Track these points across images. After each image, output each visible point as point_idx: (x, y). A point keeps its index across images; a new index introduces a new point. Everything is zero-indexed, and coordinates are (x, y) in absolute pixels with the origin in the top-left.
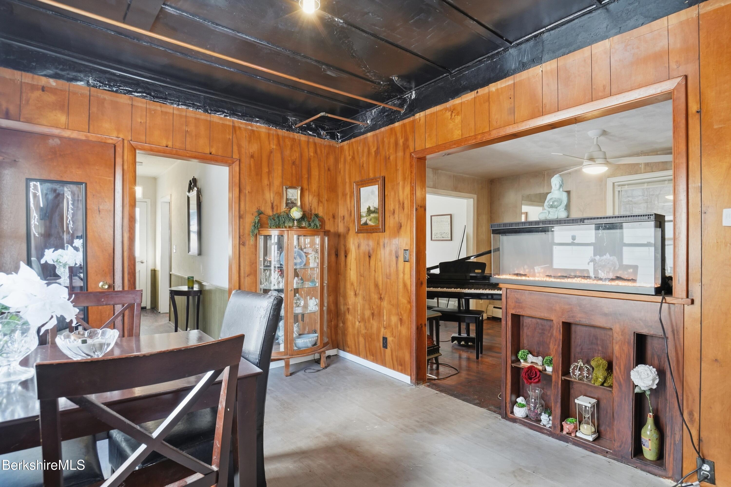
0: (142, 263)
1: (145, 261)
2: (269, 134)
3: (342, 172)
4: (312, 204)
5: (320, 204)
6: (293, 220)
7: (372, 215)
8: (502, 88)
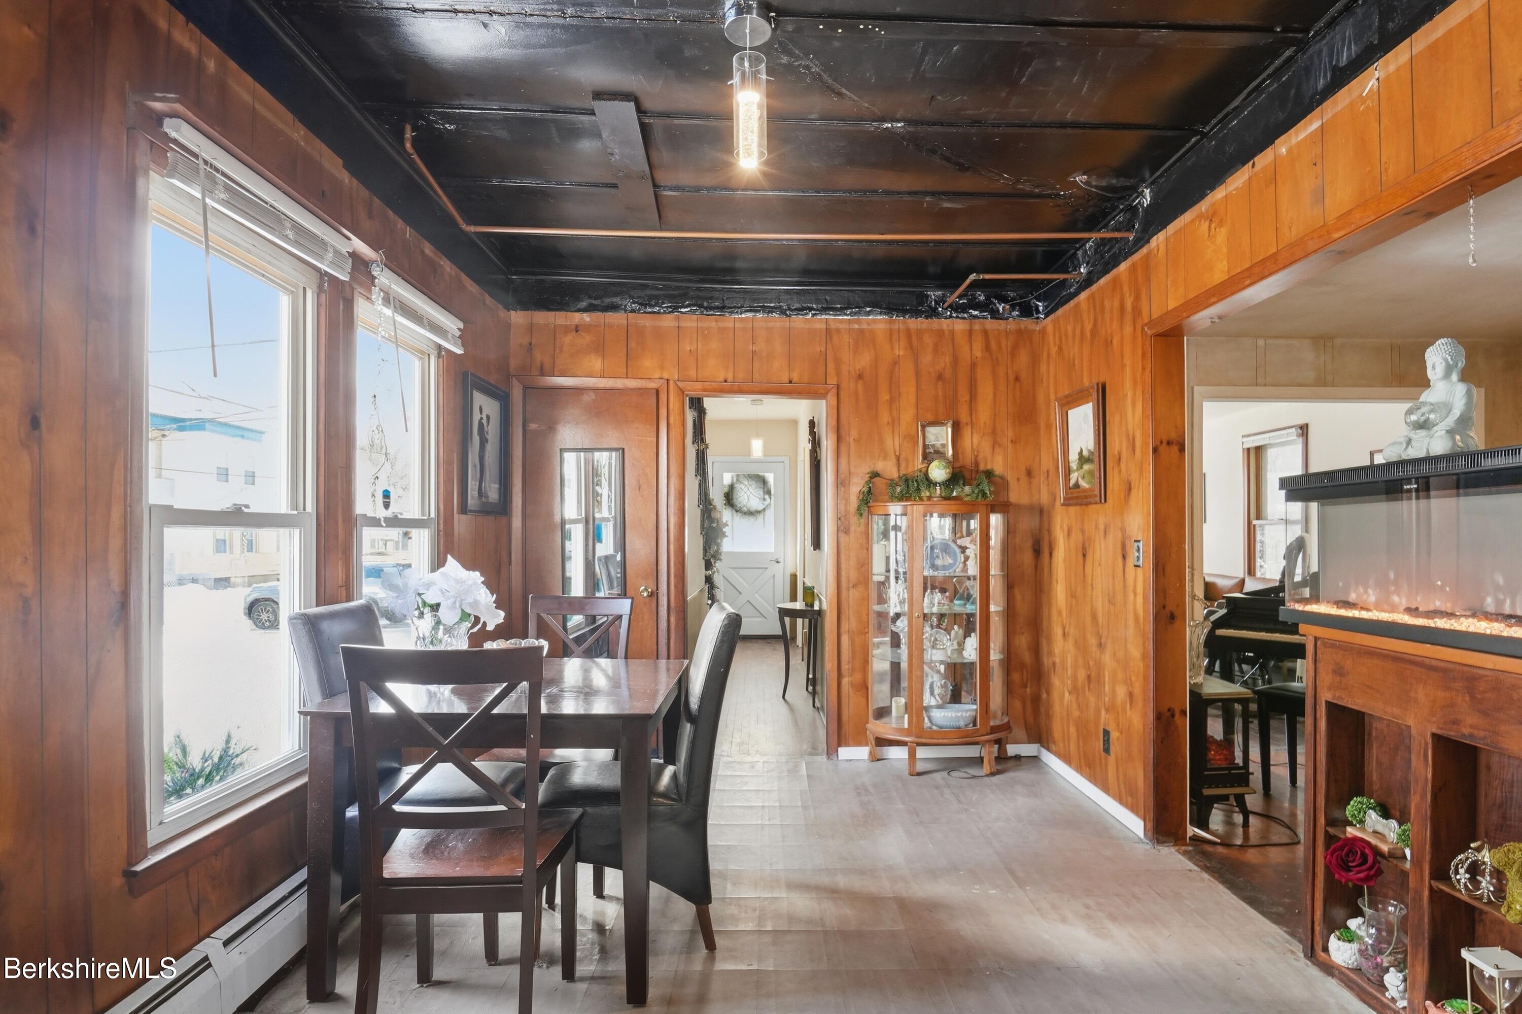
0: (778, 562)
1: (781, 560)
2: (891, 330)
3: (1044, 380)
4: (978, 452)
5: (997, 450)
6: (935, 484)
7: (1086, 467)
8: (1299, 144)
